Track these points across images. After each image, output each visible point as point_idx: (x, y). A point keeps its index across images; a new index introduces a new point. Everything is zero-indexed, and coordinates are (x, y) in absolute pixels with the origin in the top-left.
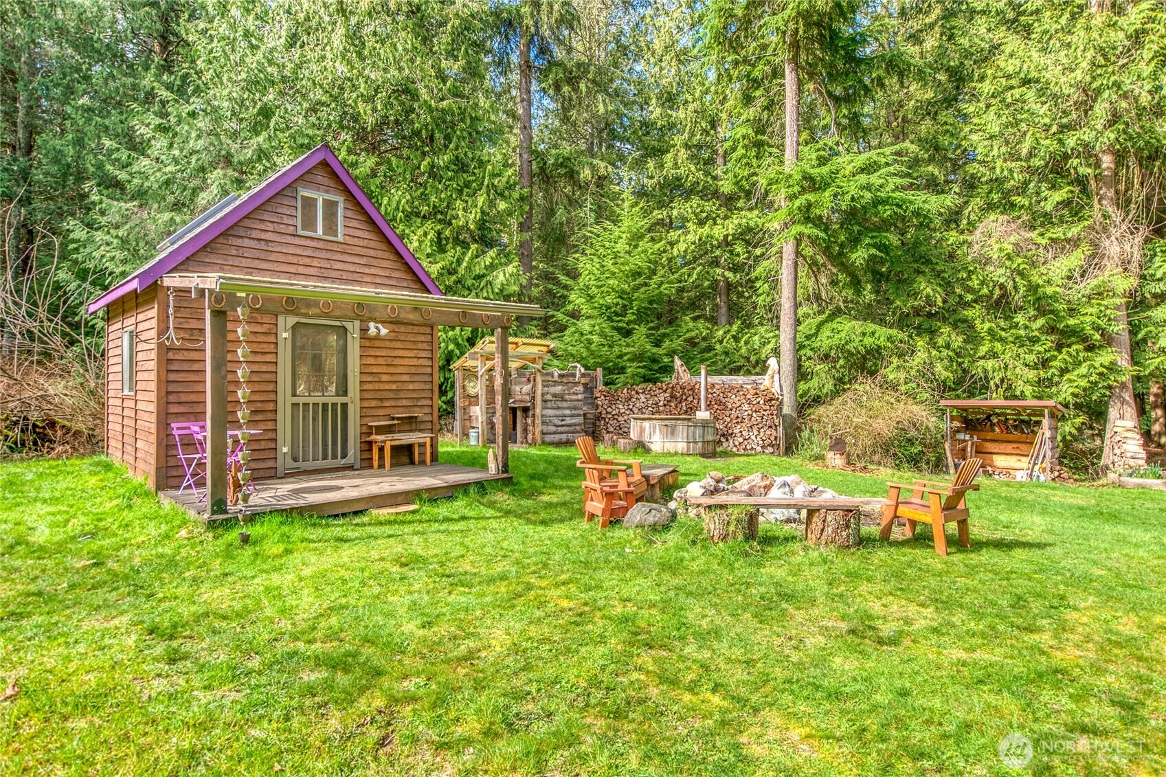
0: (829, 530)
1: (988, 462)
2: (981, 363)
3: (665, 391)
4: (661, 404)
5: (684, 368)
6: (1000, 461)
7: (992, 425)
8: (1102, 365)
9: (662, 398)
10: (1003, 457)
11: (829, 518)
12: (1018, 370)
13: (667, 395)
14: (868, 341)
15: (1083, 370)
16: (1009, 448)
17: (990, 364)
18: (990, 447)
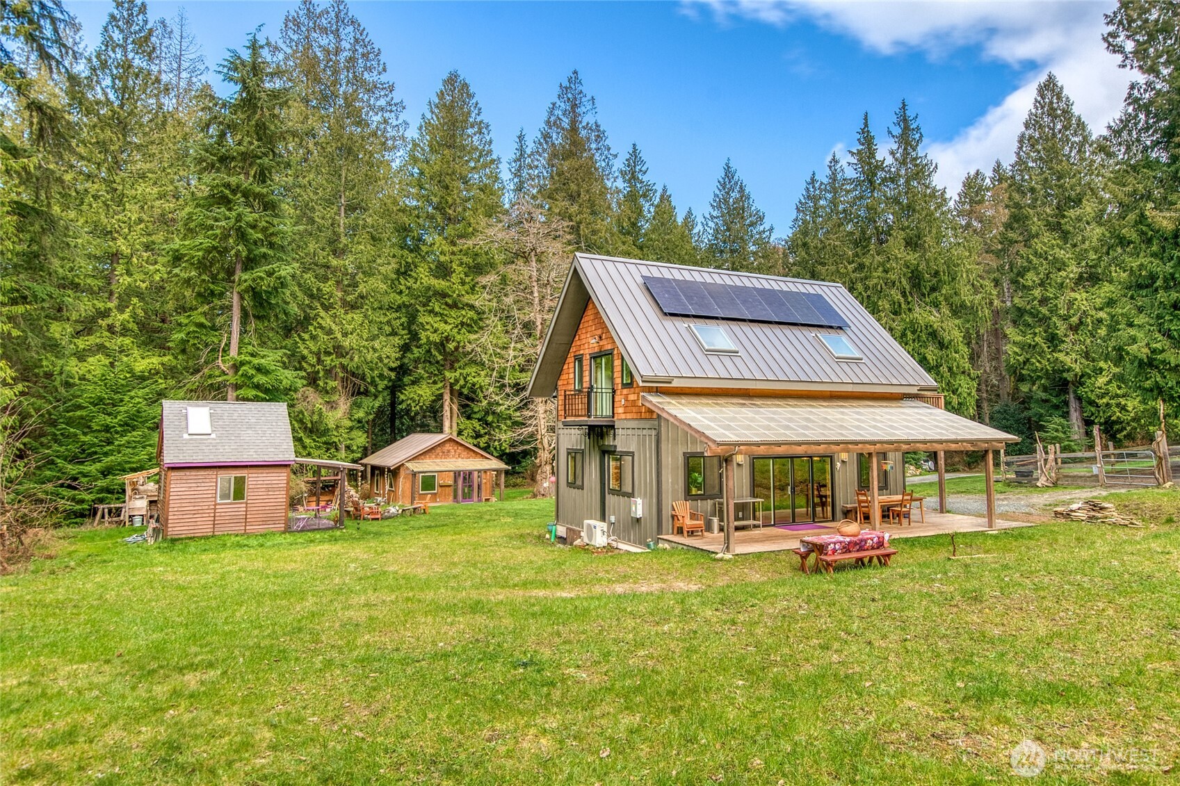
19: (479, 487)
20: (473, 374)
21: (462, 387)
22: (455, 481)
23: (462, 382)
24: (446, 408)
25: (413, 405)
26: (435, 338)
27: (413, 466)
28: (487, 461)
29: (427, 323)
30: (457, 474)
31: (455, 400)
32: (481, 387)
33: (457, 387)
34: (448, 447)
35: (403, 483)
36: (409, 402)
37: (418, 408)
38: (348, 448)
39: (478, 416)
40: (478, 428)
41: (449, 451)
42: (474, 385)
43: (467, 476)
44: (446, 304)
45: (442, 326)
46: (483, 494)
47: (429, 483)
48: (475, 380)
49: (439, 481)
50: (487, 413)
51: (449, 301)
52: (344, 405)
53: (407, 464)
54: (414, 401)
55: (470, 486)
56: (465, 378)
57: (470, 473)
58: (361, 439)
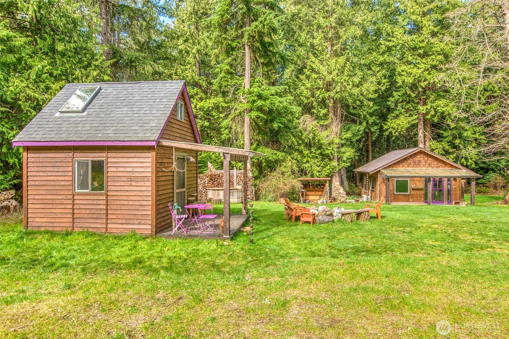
0: (366, 217)
1: (307, 198)
2: (304, 165)
3: (208, 177)
4: (206, 182)
5: (213, 167)
6: (311, 198)
7: (310, 186)
8: (333, 166)
9: (207, 180)
10: (312, 196)
11: (366, 214)
12: (315, 168)
13: (208, 179)
14: (274, 156)
15: (328, 167)
16: (313, 193)
17: (307, 165)
18: (308, 193)
19: (449, 192)
20: (442, 105)
21: (434, 116)
22: (426, 186)
23: (432, 113)
24: (421, 134)
25: (393, 131)
26: (410, 80)
27: (388, 173)
28: (456, 170)
29: (403, 71)
30: (427, 180)
31: (428, 129)
32: (449, 114)
33: (428, 117)
34: (418, 158)
35: (380, 186)
36: (390, 130)
37: (397, 133)
38: (339, 159)
39: (447, 139)
40: (447, 147)
41: (420, 161)
42: (443, 113)
43: (438, 183)
44: (419, 55)
45: (415, 71)
46: (453, 197)
47: (402, 186)
48: (444, 109)
49: (411, 185)
50: (455, 138)
51: (421, 51)
52: (336, 127)
53: (382, 171)
54: (394, 129)
55: (440, 191)
56: (435, 109)
57: (441, 180)
58: (349, 153)
